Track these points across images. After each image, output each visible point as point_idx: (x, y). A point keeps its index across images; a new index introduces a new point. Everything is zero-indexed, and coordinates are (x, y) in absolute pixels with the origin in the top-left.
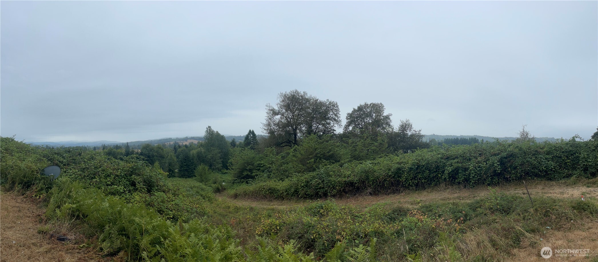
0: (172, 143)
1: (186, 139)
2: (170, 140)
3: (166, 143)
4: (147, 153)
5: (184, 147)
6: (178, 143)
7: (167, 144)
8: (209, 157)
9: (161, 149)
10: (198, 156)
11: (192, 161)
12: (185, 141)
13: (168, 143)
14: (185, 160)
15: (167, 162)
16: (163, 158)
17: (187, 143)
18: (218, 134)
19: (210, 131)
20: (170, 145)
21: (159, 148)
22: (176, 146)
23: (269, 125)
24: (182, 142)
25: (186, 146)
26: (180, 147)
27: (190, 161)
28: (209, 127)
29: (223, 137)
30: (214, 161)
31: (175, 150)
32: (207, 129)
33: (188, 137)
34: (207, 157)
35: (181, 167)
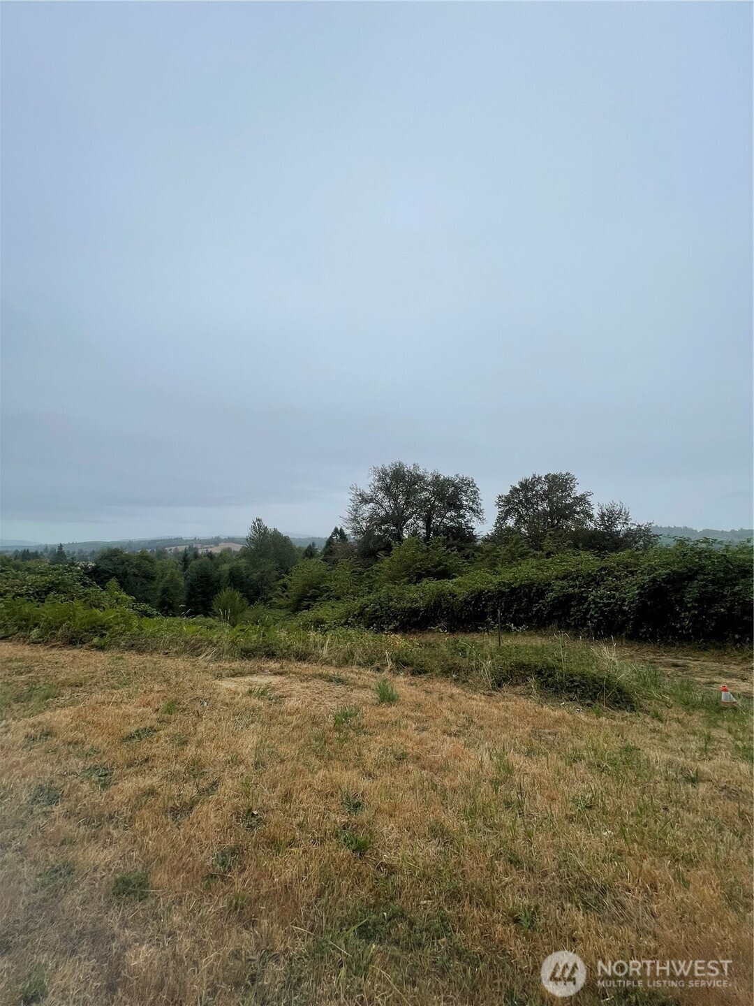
0: (181, 549)
1: (216, 541)
2: (178, 541)
3: (168, 549)
4: (111, 567)
5: (207, 558)
6: (196, 549)
7: (170, 550)
8: (255, 576)
9: (149, 561)
10: (231, 574)
11: (216, 584)
12: (213, 545)
13: (173, 548)
14: (201, 582)
15: (161, 586)
16: (153, 578)
17: (216, 550)
18: (276, 534)
19: (259, 528)
20: (176, 554)
21: (144, 557)
22: (189, 556)
23: (355, 520)
24: (205, 546)
25: (211, 556)
26: (196, 556)
27: (213, 585)
28: (259, 520)
29: (286, 539)
30: (265, 585)
31: (185, 564)
32: (255, 524)
33: (223, 538)
34: (250, 577)
35: (190, 596)
